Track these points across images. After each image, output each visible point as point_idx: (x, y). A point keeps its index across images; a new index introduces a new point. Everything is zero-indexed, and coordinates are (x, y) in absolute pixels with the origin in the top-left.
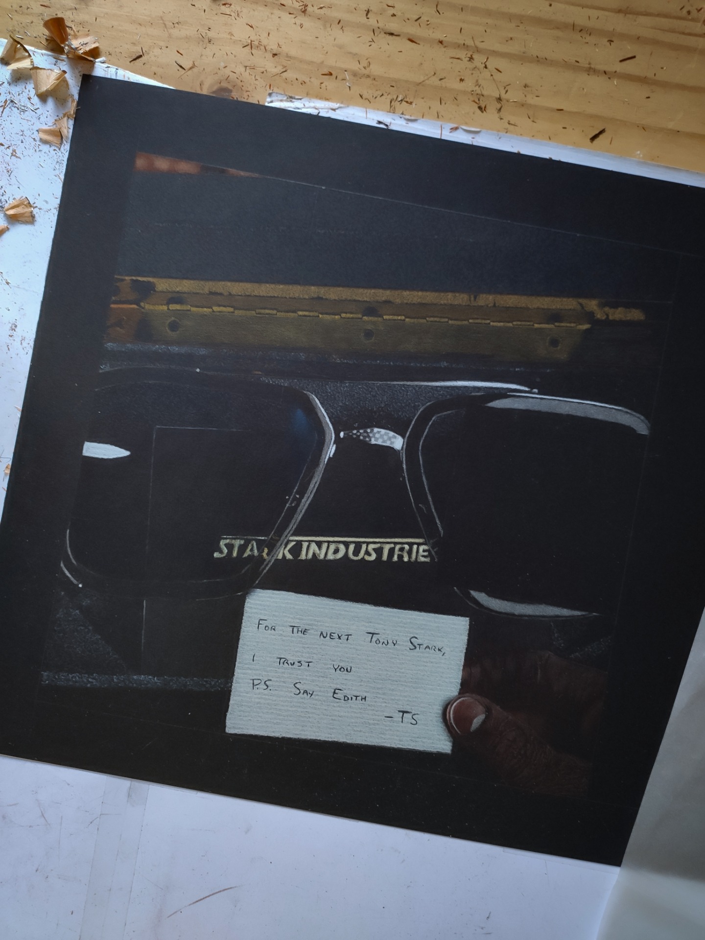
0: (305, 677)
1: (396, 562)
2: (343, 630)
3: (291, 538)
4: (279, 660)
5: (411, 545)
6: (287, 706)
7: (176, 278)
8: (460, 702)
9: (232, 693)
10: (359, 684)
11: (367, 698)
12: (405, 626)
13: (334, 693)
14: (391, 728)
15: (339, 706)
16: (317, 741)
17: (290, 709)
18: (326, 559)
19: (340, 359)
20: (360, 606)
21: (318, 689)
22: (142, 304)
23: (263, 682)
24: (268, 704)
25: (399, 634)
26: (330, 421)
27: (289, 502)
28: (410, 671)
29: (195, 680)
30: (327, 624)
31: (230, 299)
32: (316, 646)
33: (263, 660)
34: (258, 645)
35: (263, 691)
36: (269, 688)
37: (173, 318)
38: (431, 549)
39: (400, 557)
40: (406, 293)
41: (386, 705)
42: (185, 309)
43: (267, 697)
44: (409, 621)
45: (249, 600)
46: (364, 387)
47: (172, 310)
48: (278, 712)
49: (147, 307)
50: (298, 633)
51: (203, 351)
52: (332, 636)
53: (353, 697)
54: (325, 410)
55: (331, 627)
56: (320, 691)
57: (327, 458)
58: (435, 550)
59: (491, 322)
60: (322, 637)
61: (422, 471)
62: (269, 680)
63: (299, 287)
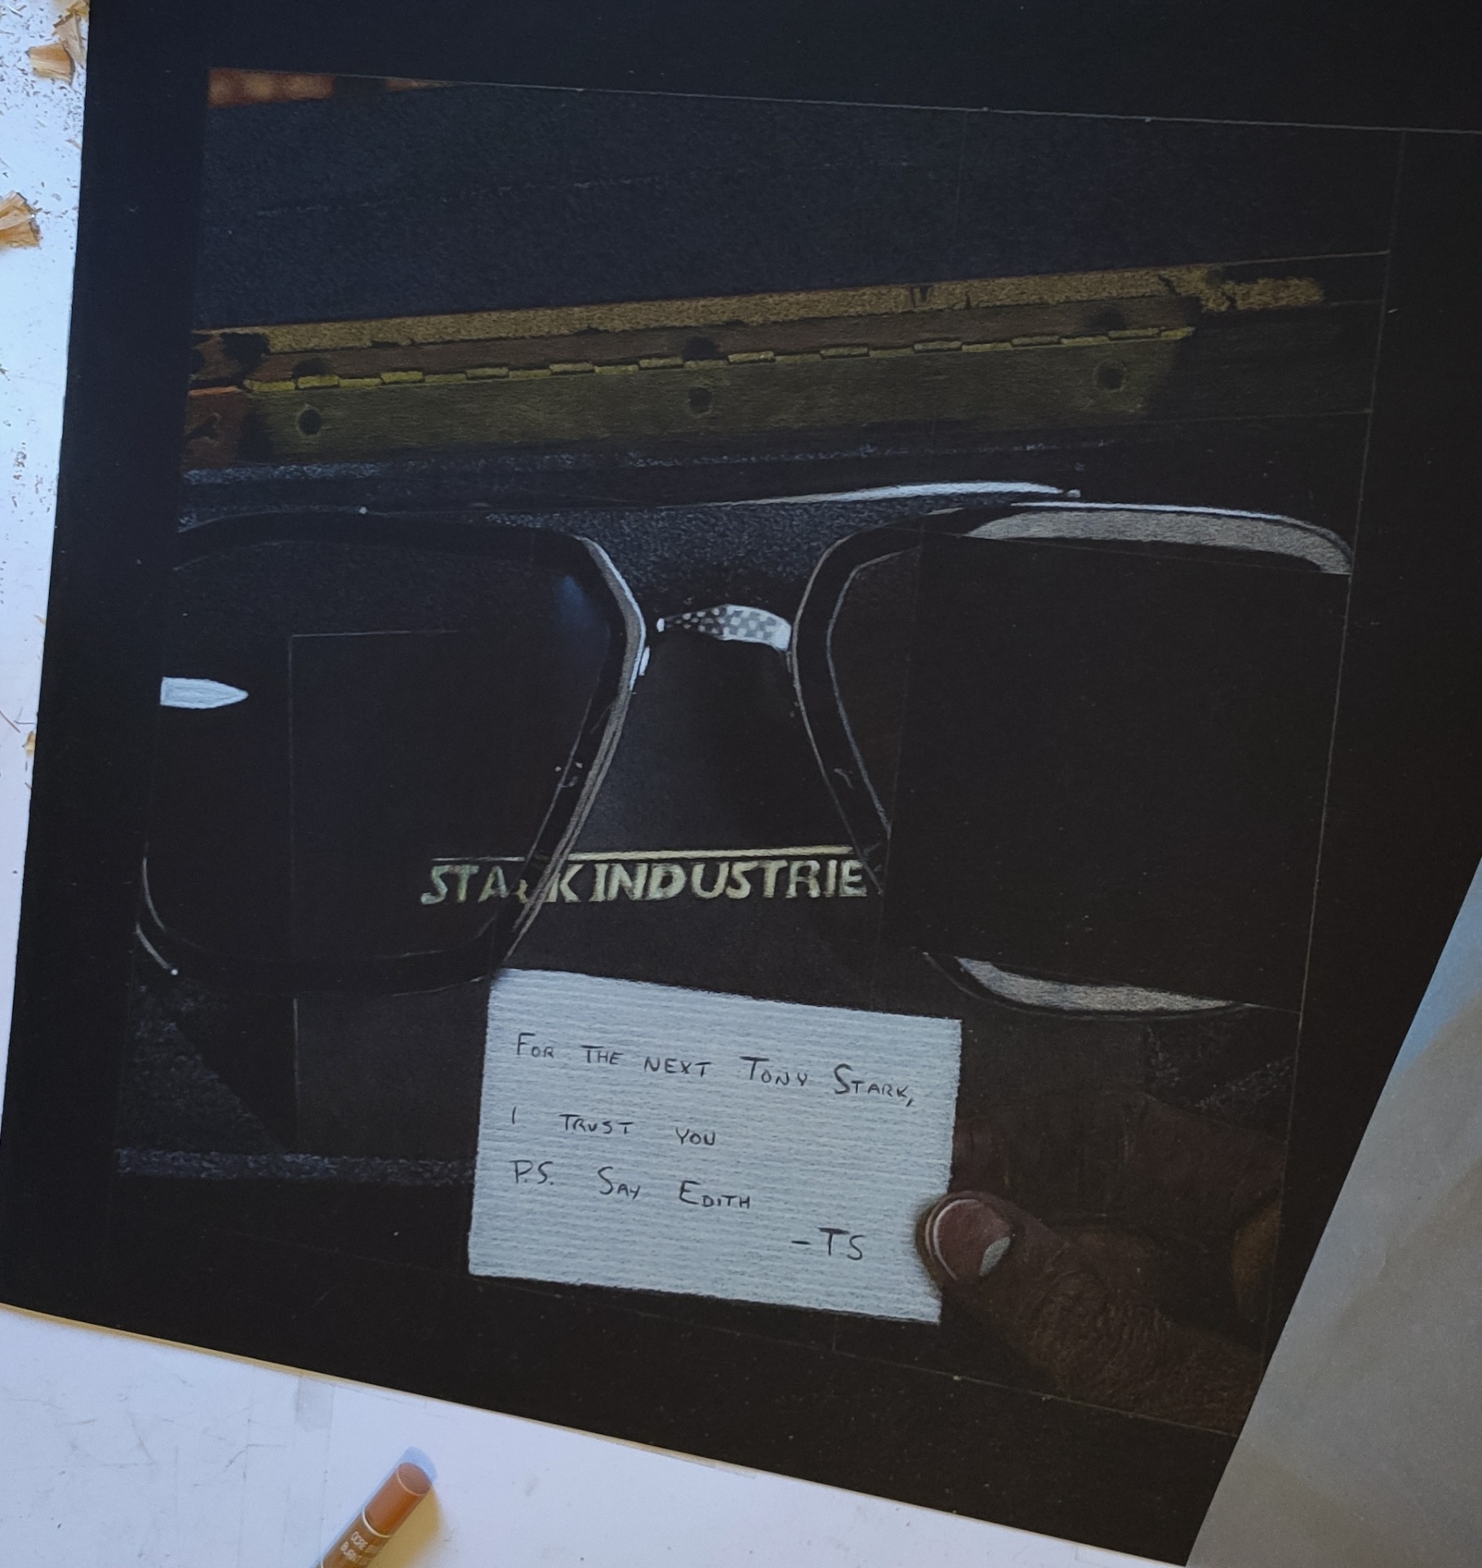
0: (619, 1156)
1: (793, 899)
2: (692, 1053)
3: (573, 857)
4: (565, 1118)
5: (823, 859)
6: (588, 1218)
7: (309, 321)
8: (953, 1210)
9: (476, 1191)
10: (733, 1170)
11: (751, 1202)
12: (823, 1041)
13: (683, 1190)
14: (806, 1267)
15: (693, 1219)
16: (653, 1294)
17: (596, 1224)
18: (647, 899)
19: (645, 459)
20: (724, 1000)
21: (649, 1181)
22: (247, 383)
23: (536, 1167)
24: (549, 1213)
25: (811, 1058)
26: (635, 596)
27: (563, 779)
28: (840, 1141)
29: (402, 1164)
30: (657, 1041)
31: (413, 353)
32: (639, 1089)
33: (534, 1119)
34: (520, 1088)
35: (537, 1186)
36: (549, 1180)
37: (307, 405)
38: (868, 869)
39: (803, 888)
40: (771, 300)
41: (792, 1215)
42: (329, 383)
43: (545, 1198)
44: (829, 1029)
45: (497, 993)
46: (700, 516)
47: (305, 389)
48: (570, 1231)
49: (257, 386)
50: (599, 1061)
51: (369, 470)
52: (671, 1066)
53: (723, 1199)
54: (623, 574)
55: (667, 1047)
56: (653, 1186)
57: (634, 677)
58: (876, 870)
59: (964, 344)
60: (648, 1068)
61: (837, 694)
62: (547, 1163)
63: (549, 312)
